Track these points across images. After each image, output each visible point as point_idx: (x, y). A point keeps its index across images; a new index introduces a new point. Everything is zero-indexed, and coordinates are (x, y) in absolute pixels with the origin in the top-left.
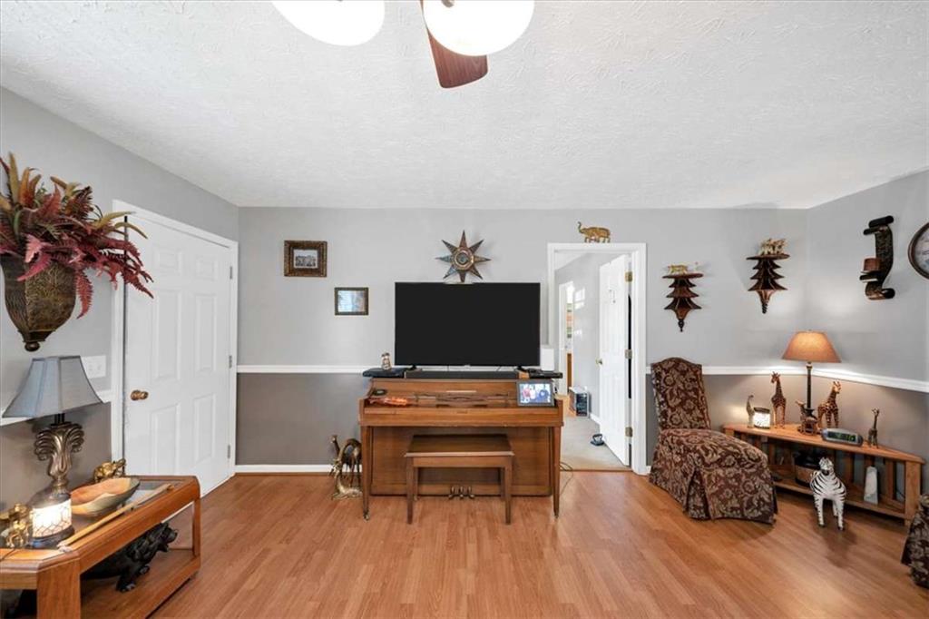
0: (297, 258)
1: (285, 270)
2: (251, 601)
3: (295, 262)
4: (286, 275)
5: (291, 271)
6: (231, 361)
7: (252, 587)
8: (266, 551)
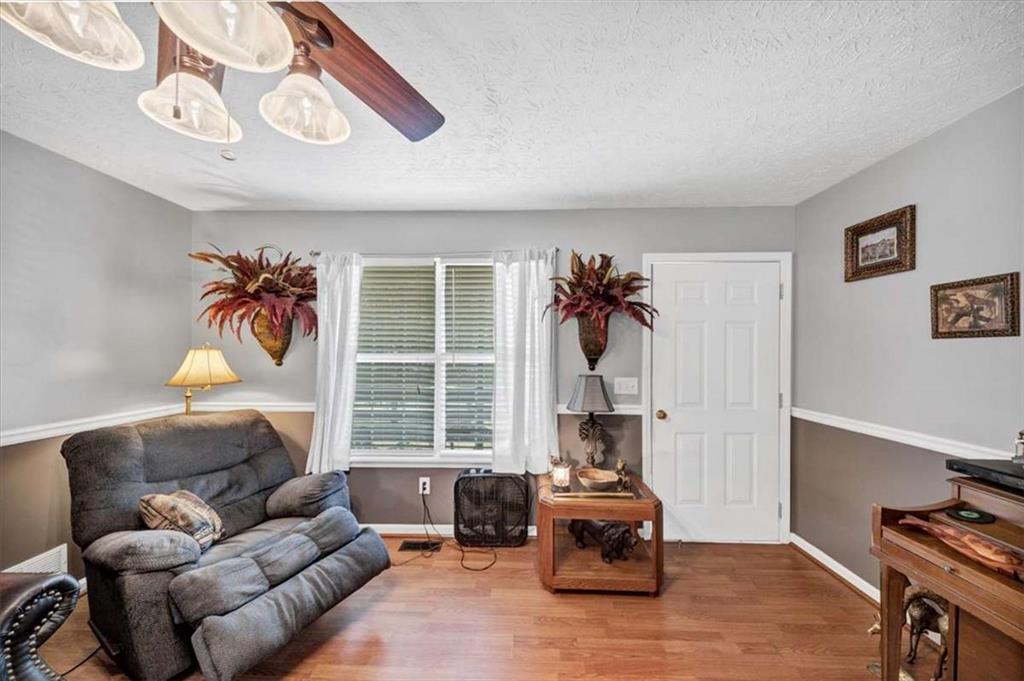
0: (863, 250)
1: (846, 273)
2: (654, 658)
3: (860, 257)
4: (846, 281)
5: (856, 272)
6: (780, 400)
7: (668, 650)
8: (717, 636)
